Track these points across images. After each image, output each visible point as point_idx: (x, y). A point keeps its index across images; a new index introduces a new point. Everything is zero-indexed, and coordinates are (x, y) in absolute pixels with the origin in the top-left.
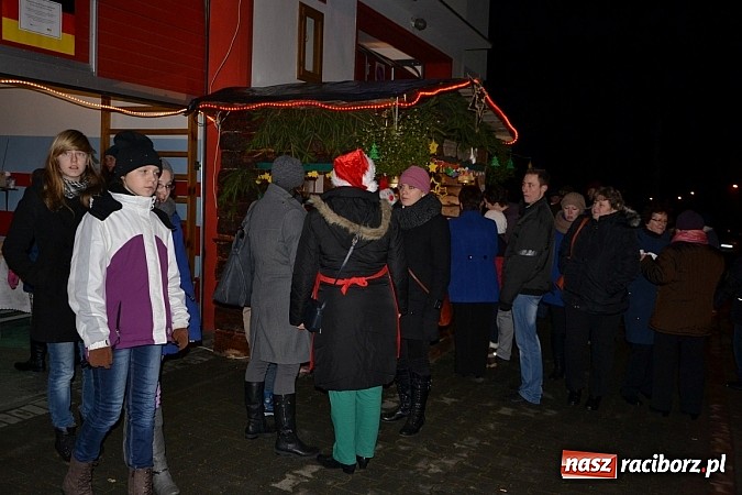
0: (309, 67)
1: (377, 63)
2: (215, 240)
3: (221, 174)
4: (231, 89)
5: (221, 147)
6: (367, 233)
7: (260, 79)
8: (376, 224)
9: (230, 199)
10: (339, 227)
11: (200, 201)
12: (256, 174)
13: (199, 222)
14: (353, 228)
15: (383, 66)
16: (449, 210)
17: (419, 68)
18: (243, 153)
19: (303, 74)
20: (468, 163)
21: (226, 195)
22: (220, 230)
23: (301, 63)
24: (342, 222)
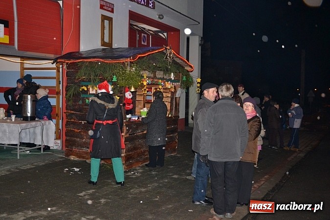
0: (106, 40)
1: (143, 34)
2: (65, 113)
3: (67, 87)
4: (71, 53)
5: (67, 76)
6: (111, 106)
7: (84, 48)
8: (113, 103)
9: (70, 97)
10: (101, 104)
11: (61, 97)
12: (80, 86)
13: (61, 106)
14: (106, 104)
15: (146, 35)
16: (166, 99)
17: (165, 34)
18: (75, 78)
19: (103, 43)
20: (170, 80)
21: (68, 95)
22: (67, 109)
23: (103, 39)
24: (102, 102)
